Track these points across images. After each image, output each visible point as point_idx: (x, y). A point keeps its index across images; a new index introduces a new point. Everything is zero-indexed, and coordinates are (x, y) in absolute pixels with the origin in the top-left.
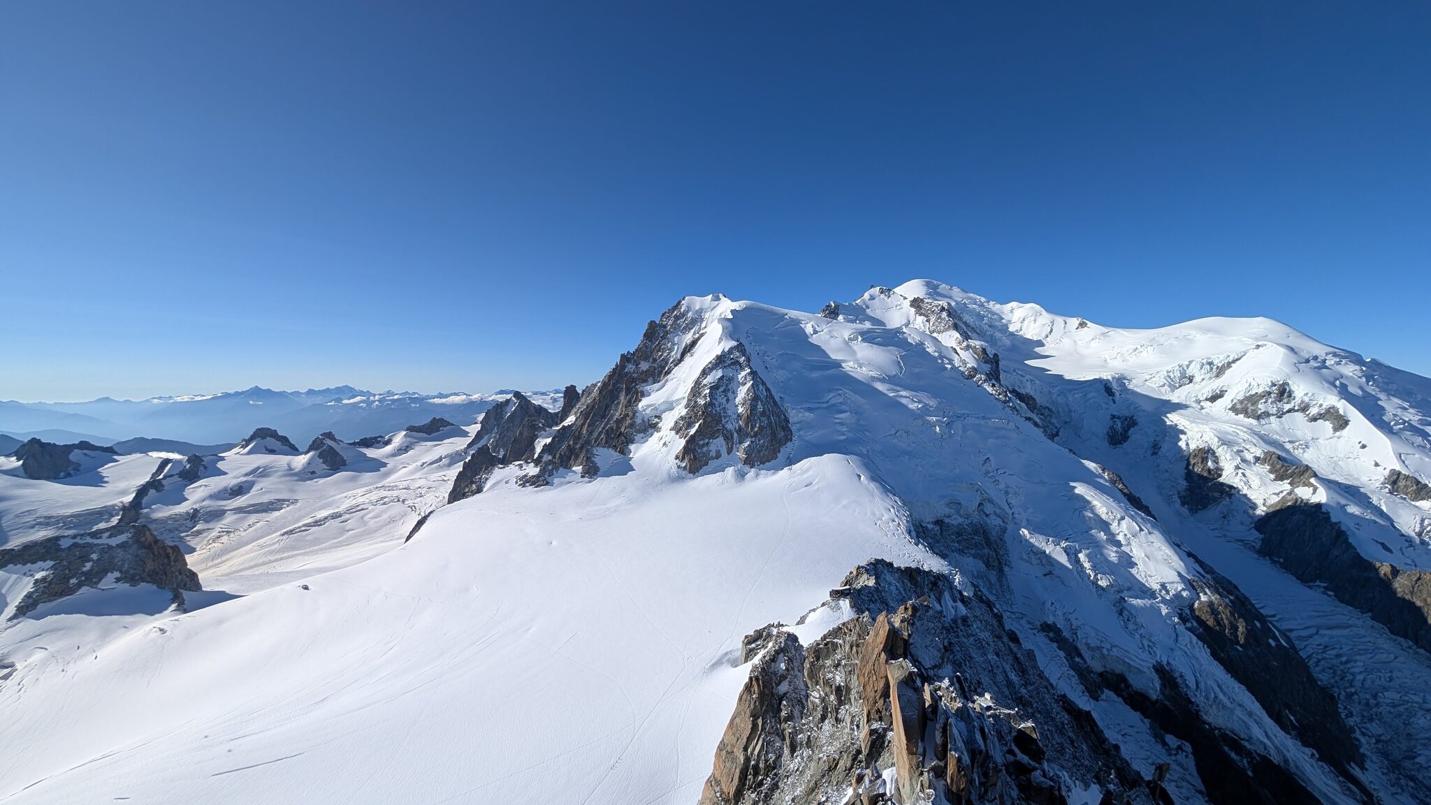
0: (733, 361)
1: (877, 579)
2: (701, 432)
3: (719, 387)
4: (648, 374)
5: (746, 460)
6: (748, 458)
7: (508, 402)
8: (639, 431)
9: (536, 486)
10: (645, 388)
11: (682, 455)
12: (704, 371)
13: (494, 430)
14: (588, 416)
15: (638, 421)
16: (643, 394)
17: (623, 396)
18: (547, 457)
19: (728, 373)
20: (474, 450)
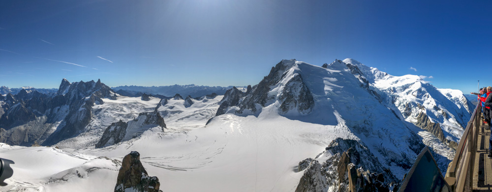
0: (297, 79)
2: (287, 100)
3: (292, 87)
4: (272, 83)
5: (300, 109)
6: (301, 109)
7: (232, 89)
8: (268, 99)
9: (239, 113)
10: (271, 87)
11: (281, 107)
12: (288, 82)
13: (228, 97)
14: (254, 94)
15: (268, 96)
16: (270, 88)
17: (264, 89)
18: (242, 105)
19: (296, 83)
20: (222, 102)
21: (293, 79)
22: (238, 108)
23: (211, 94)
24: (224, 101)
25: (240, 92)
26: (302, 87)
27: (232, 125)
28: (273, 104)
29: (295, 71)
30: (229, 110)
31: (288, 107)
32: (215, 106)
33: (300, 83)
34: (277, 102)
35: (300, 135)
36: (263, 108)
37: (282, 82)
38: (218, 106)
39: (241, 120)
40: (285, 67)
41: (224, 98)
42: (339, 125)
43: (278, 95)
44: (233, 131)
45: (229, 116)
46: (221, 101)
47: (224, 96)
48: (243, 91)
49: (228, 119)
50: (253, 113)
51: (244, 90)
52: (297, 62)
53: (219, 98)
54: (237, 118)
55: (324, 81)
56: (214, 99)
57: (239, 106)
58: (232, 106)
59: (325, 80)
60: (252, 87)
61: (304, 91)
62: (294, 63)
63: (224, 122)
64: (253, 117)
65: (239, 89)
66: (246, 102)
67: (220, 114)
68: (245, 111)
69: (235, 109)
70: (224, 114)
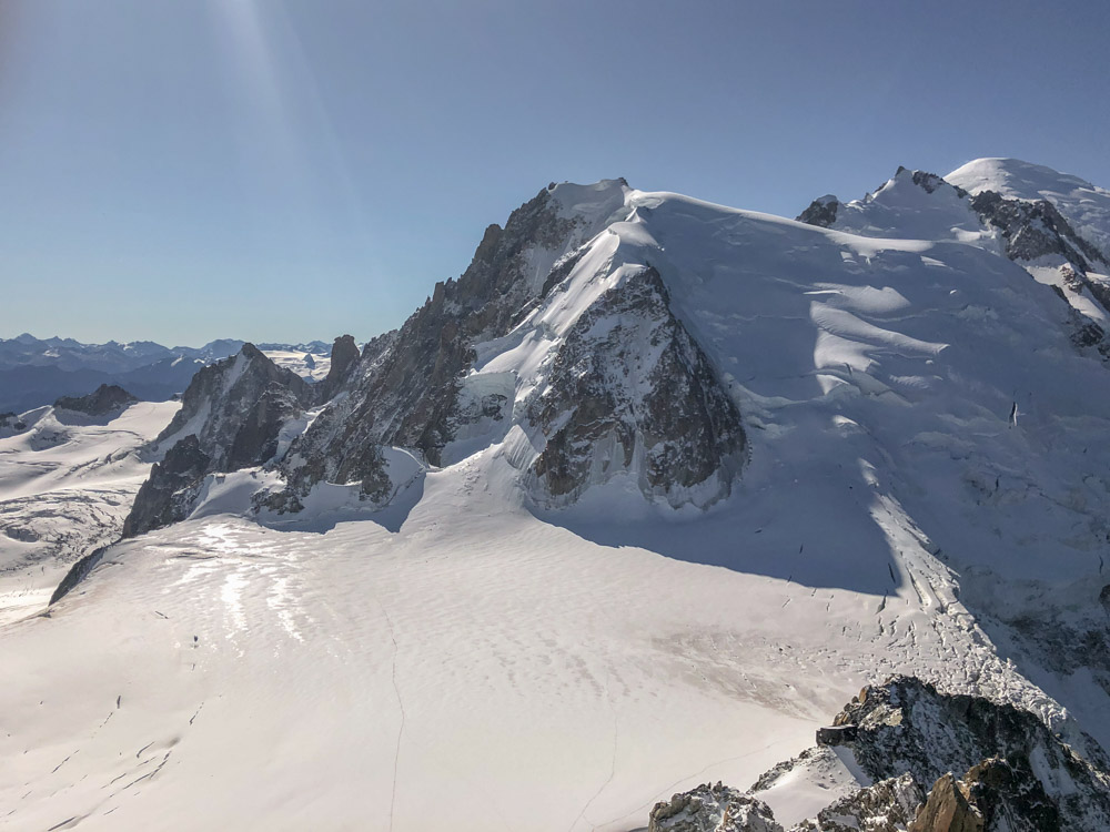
0: (637, 300)
1: (905, 713)
2: (577, 427)
3: (611, 346)
4: (483, 321)
5: (656, 481)
6: (660, 476)
7: (231, 361)
8: (466, 421)
9: (280, 513)
10: (478, 345)
11: (541, 467)
12: (583, 318)
13: (206, 408)
14: (373, 390)
15: (463, 402)
16: (474, 354)
17: (439, 358)
18: (298, 461)
19: (628, 322)
20: (170, 444)
21: (611, 300)
22: (274, 482)
23: (91, 389)
24: (181, 435)
25: (288, 378)
26: (664, 344)
27: (232, 591)
28: (494, 448)
29: (626, 252)
30: (214, 492)
31: (582, 467)
32: (116, 472)
33: (655, 323)
34: (516, 435)
35: (656, 642)
36: (434, 474)
37: (545, 318)
38: (142, 474)
39: (292, 557)
40: (568, 226)
41: (179, 421)
42: (906, 593)
43: (520, 398)
44: (240, 623)
45: (216, 533)
46: (164, 436)
47: (178, 405)
48: (304, 374)
49: (208, 554)
50: (368, 505)
51: (311, 364)
52: (634, 196)
53: (150, 419)
54: (265, 542)
55: (817, 310)
56: (113, 425)
57: (281, 466)
58: (231, 468)
59: (823, 299)
60: (360, 343)
61: (679, 367)
62: (621, 204)
63: (180, 572)
64: (369, 526)
65: (279, 357)
66: (323, 444)
67: (155, 525)
68: (322, 493)
69: (251, 486)
70: (180, 518)
